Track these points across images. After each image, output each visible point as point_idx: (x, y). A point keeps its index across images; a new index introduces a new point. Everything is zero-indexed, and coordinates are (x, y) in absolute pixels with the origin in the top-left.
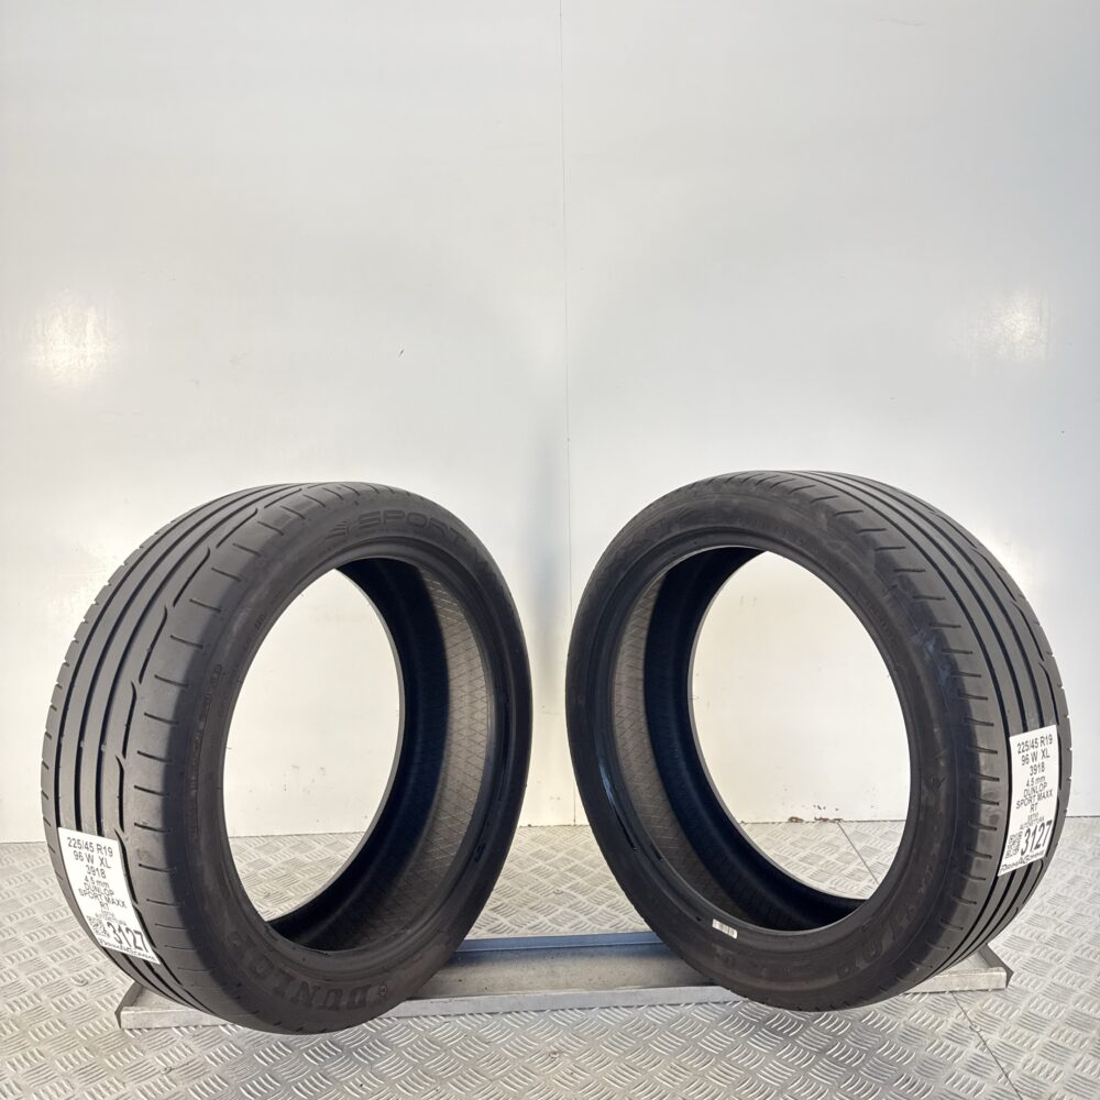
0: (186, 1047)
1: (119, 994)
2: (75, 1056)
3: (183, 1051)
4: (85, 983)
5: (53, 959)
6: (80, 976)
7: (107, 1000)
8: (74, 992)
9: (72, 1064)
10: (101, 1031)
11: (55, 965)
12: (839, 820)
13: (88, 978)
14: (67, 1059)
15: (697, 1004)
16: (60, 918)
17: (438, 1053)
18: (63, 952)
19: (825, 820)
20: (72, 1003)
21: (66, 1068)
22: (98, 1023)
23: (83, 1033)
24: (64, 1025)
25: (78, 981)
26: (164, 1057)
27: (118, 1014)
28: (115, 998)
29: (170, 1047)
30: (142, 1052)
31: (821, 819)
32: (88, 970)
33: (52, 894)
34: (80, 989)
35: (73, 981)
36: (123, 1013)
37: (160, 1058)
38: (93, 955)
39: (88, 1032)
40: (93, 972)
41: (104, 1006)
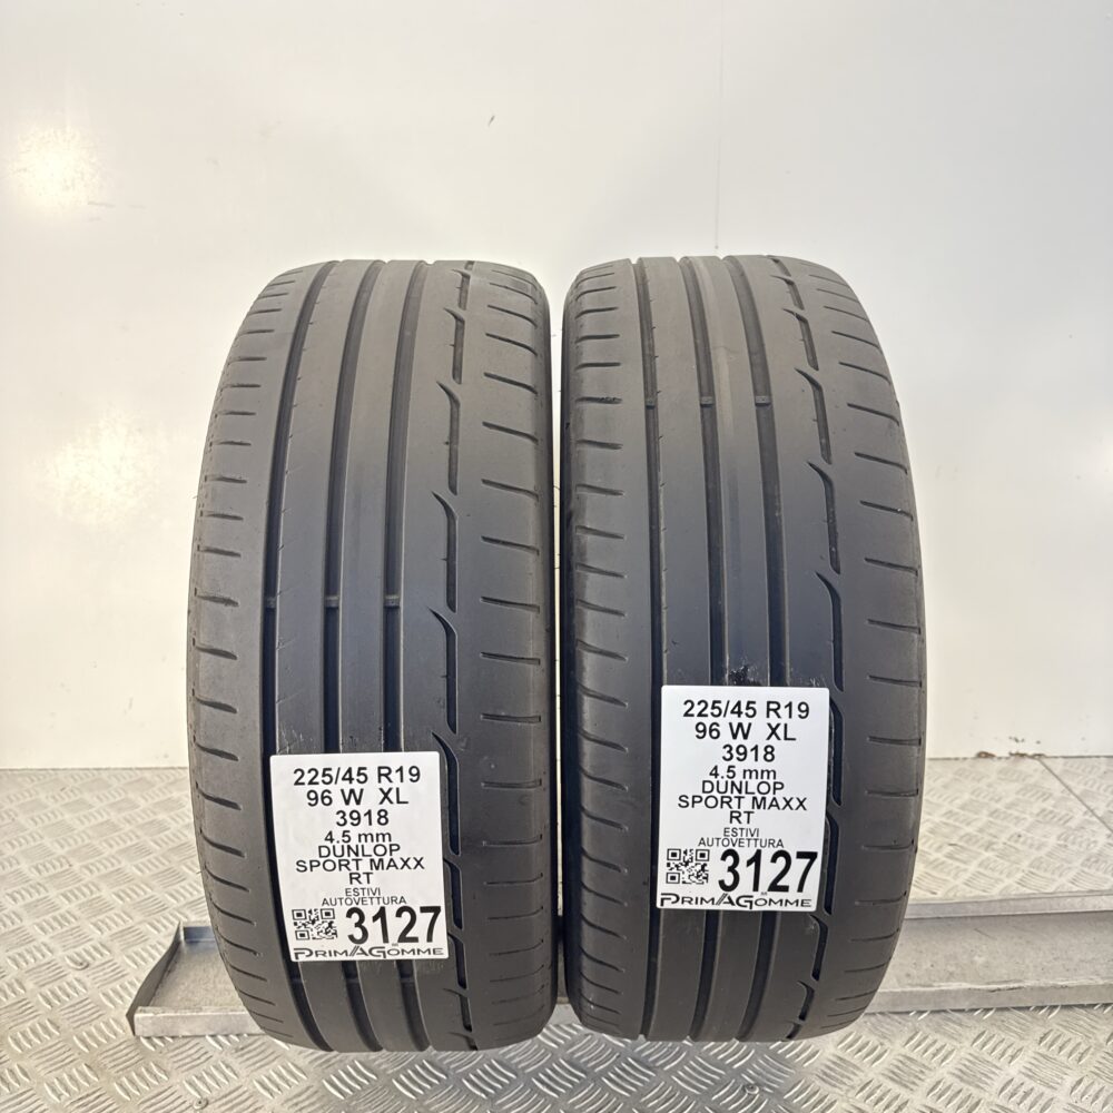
0: (227, 1066)
1: (131, 984)
2: (71, 1078)
3: (223, 1073)
4: (85, 966)
5: (42, 929)
6: (78, 955)
7: (115, 991)
8: (70, 978)
9: (67, 1090)
10: (108, 1039)
11: (45, 939)
12: (1040, 755)
13: (89, 958)
14: (61, 1082)
15: (933, 1012)
16: (52, 872)
17: (584, 1084)
18: (55, 919)
19: (1023, 755)
20: (68, 996)
21: (59, 1096)
22: (103, 1027)
23: (83, 1041)
24: (57, 1028)
25: (76, 963)
26: (196, 1081)
27: (130, 1016)
28: (125, 989)
29: (205, 1066)
30: (165, 1072)
31: (1017, 754)
32: (88, 946)
33: (41, 837)
34: (78, 974)
35: (68, 961)
36: (138, 1016)
37: (191, 1084)
38: (95, 925)
39: (88, 1040)
40: (96, 949)
41: (111, 1001)
